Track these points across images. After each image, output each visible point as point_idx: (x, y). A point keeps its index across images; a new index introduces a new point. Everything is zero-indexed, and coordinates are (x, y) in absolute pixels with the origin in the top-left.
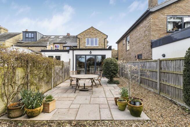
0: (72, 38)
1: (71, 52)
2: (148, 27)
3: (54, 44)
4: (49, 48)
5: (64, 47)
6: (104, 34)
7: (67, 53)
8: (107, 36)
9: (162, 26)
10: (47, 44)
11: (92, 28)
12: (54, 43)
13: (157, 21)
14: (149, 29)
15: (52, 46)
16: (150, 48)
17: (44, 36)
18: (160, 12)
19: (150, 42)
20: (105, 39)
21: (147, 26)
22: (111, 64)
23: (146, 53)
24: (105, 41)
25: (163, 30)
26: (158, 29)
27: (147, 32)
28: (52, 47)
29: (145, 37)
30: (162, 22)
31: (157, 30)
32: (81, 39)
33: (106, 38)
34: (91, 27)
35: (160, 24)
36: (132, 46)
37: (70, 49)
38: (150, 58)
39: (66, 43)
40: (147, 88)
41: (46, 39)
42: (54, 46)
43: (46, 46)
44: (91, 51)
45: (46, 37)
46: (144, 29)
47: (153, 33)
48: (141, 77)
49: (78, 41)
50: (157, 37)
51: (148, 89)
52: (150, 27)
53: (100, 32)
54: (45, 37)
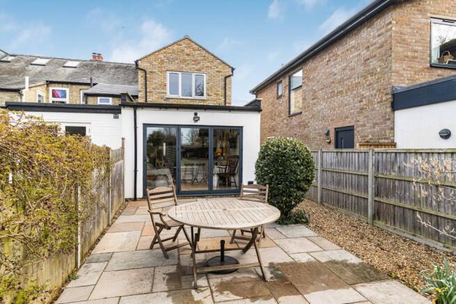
0: (113, 70)
1: (127, 113)
2: (380, 47)
3: (47, 85)
4: (29, 96)
5: (87, 95)
6: (224, 63)
7: (111, 116)
8: (233, 69)
9: (420, 48)
10: (23, 82)
11: (187, 41)
12: (49, 83)
13: (407, 30)
14: (386, 53)
15: (41, 91)
16: (389, 110)
17: (7, 54)
18: (415, 7)
19: (389, 91)
20: (226, 78)
21: (378, 45)
22: (296, 159)
23: (371, 125)
24: (225, 84)
25: (421, 58)
26: (409, 54)
27: (374, 63)
28: (39, 96)
29: (365, 77)
30: (420, 35)
31: (407, 56)
32: (151, 72)
33: (229, 76)
34: (182, 37)
35: (414, 41)
36: (311, 102)
37: (124, 105)
38: (386, 139)
39: (94, 84)
40: (411, 237)
41: (17, 66)
42: (48, 90)
43: (18, 91)
44: (196, 114)
45: (17, 61)
46: (365, 53)
47: (397, 65)
48: (377, 199)
49: (141, 80)
50: (408, 80)
51: (415, 239)
52: (387, 47)
53: (212, 55)
54: (10, 59)
